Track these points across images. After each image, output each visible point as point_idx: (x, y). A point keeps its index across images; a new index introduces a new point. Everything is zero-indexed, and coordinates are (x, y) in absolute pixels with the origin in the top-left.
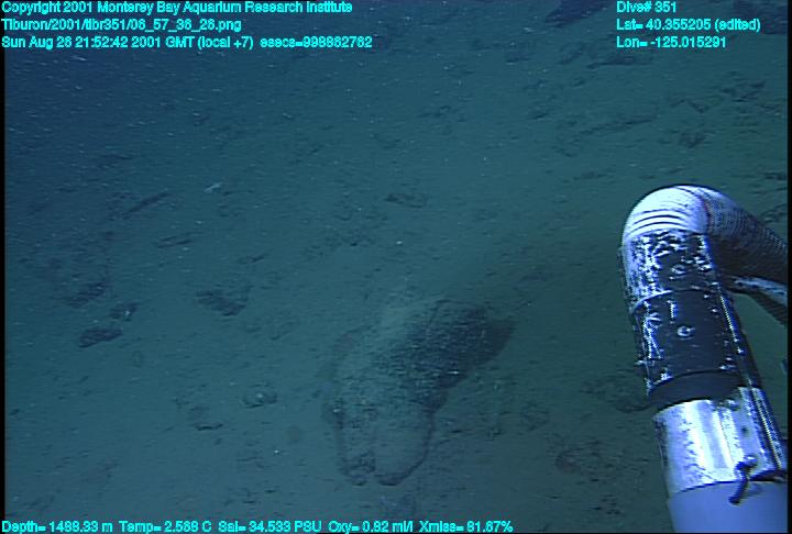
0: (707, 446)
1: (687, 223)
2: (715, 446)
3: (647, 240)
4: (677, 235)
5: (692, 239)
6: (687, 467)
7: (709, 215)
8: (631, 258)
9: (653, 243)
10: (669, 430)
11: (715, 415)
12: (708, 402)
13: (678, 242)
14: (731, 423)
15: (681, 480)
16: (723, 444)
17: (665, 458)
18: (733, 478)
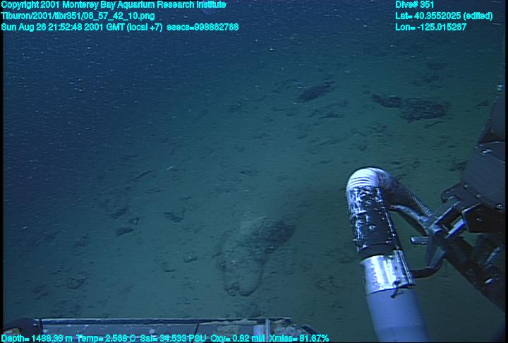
0: (381, 274)
1: (371, 183)
2: (385, 275)
3: (356, 190)
4: (368, 188)
5: (374, 190)
6: (374, 283)
7: (380, 180)
8: (350, 197)
9: (359, 191)
10: (367, 268)
11: (385, 262)
12: (382, 256)
13: (368, 191)
14: (390, 265)
15: (371, 288)
16: (388, 273)
17: (365, 280)
18: (392, 287)
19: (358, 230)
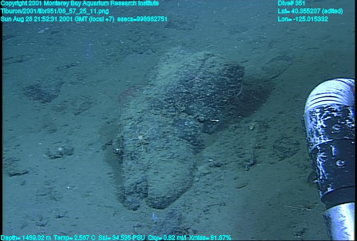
1: (341, 100)
4: (336, 108)
5: (344, 110)
8: (309, 121)
9: (322, 112)
13: (336, 111)
19: (321, 168)
